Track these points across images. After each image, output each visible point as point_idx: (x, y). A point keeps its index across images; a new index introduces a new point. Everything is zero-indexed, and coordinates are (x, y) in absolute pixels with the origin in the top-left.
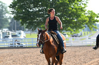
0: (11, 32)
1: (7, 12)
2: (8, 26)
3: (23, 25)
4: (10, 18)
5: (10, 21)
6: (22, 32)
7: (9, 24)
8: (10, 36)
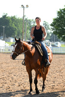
0: (51, 43)
1: (49, 29)
2: (49, 38)
3: (59, 38)
4: (51, 33)
5: (50, 35)
6: (59, 43)
7: (50, 37)
8: (50, 45)
